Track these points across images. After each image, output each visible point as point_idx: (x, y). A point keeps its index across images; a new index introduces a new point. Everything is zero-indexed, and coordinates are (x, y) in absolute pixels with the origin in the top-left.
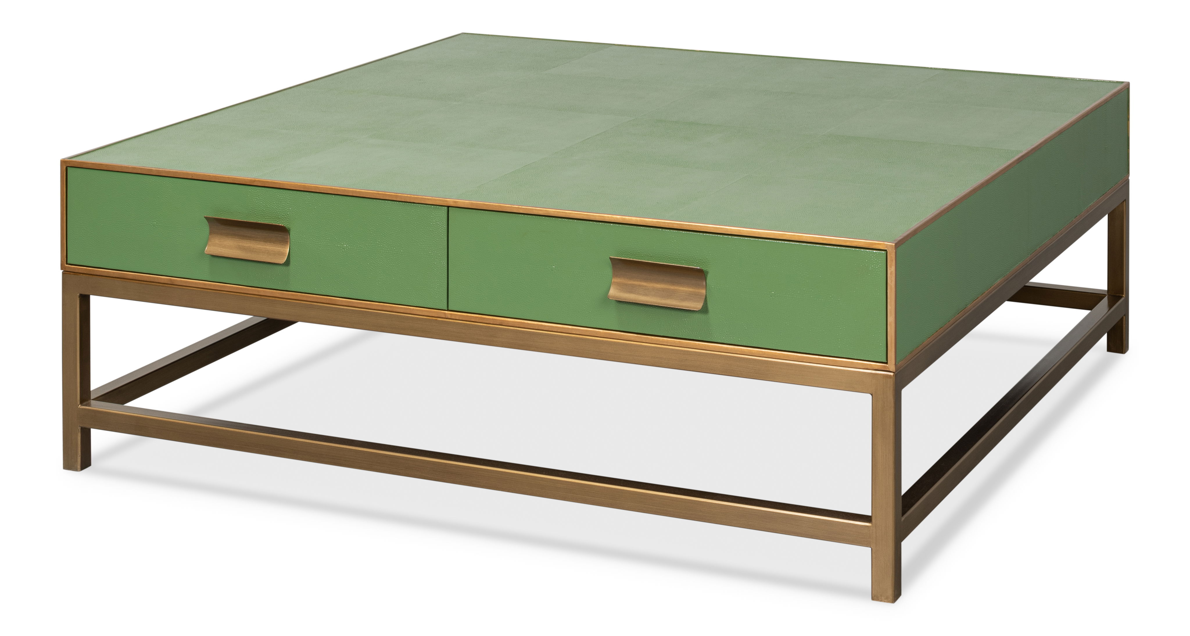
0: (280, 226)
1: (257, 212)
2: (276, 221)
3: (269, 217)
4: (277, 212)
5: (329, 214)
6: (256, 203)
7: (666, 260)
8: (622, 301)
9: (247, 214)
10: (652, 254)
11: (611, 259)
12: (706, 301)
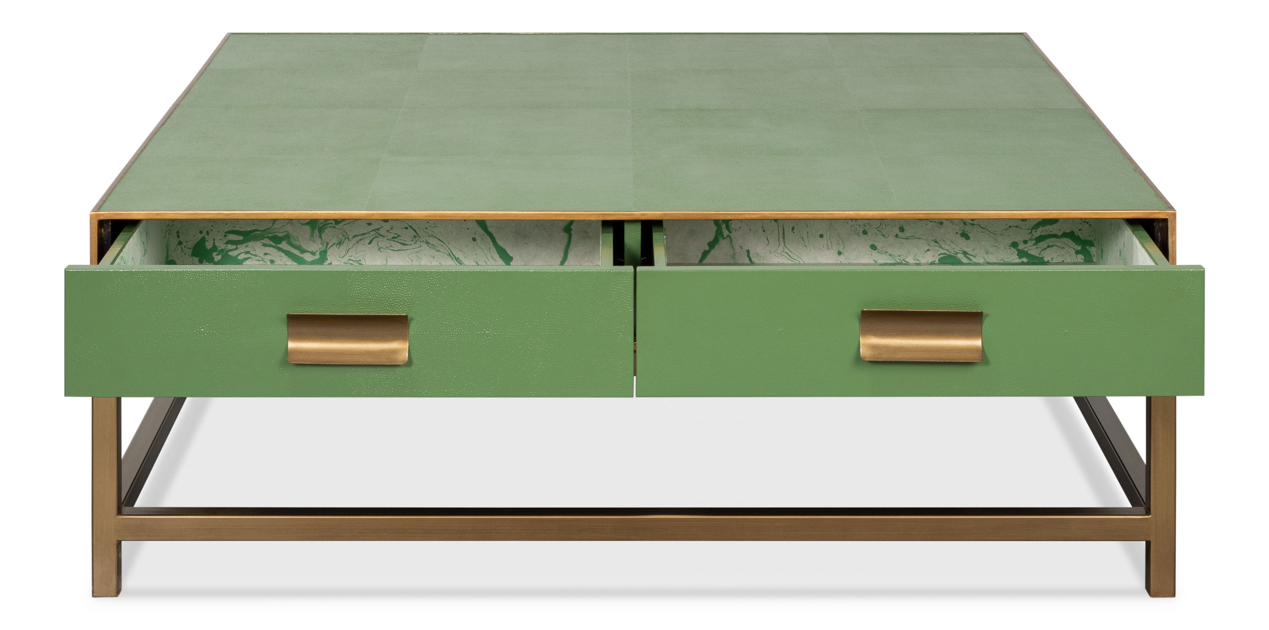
7: (930, 306)
8: (878, 361)
9: (344, 306)
10: (911, 301)
11: (863, 312)
12: (984, 349)
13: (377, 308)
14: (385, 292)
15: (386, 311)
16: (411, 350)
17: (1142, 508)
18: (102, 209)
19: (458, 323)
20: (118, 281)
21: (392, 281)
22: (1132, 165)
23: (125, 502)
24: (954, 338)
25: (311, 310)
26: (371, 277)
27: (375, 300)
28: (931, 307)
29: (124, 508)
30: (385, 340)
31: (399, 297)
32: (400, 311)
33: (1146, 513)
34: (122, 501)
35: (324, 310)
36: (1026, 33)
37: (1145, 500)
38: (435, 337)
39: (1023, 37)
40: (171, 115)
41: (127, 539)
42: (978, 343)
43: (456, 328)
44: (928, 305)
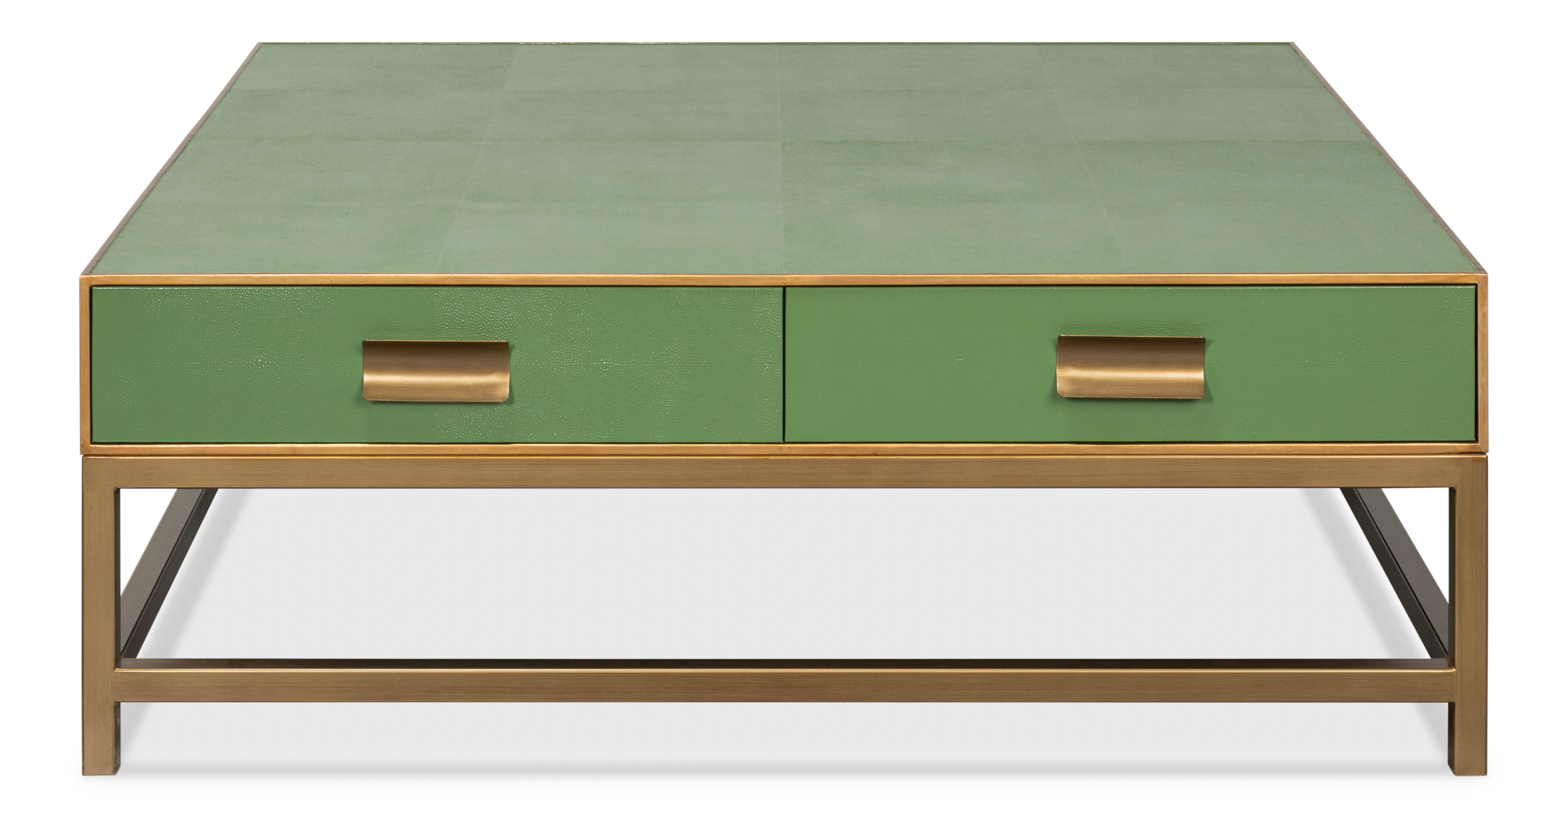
2: (484, 336)
4: (486, 323)
7: (1142, 331)
8: (1078, 398)
9: (431, 331)
10: (1119, 325)
11: (1060, 338)
12: (1207, 384)
13: (472, 334)
14: (481, 314)
15: (482, 337)
16: (513, 384)
17: (1444, 659)
18: (95, 271)
19: (569, 352)
20: (157, 301)
21: (490, 301)
22: (1431, 214)
23: (125, 652)
24: (1171, 370)
25: (392, 336)
26: (464, 297)
27: (470, 324)
28: (1143, 333)
29: (123, 659)
30: (482, 373)
31: (498, 321)
32: (500, 337)
33: (1449, 666)
34: (121, 651)
35: (407, 336)
36: (1293, 43)
37: (1447, 650)
38: (541, 369)
39: (1290, 47)
40: (184, 149)
41: (128, 700)
42: (1199, 375)
43: (567, 358)
44: (1139, 330)
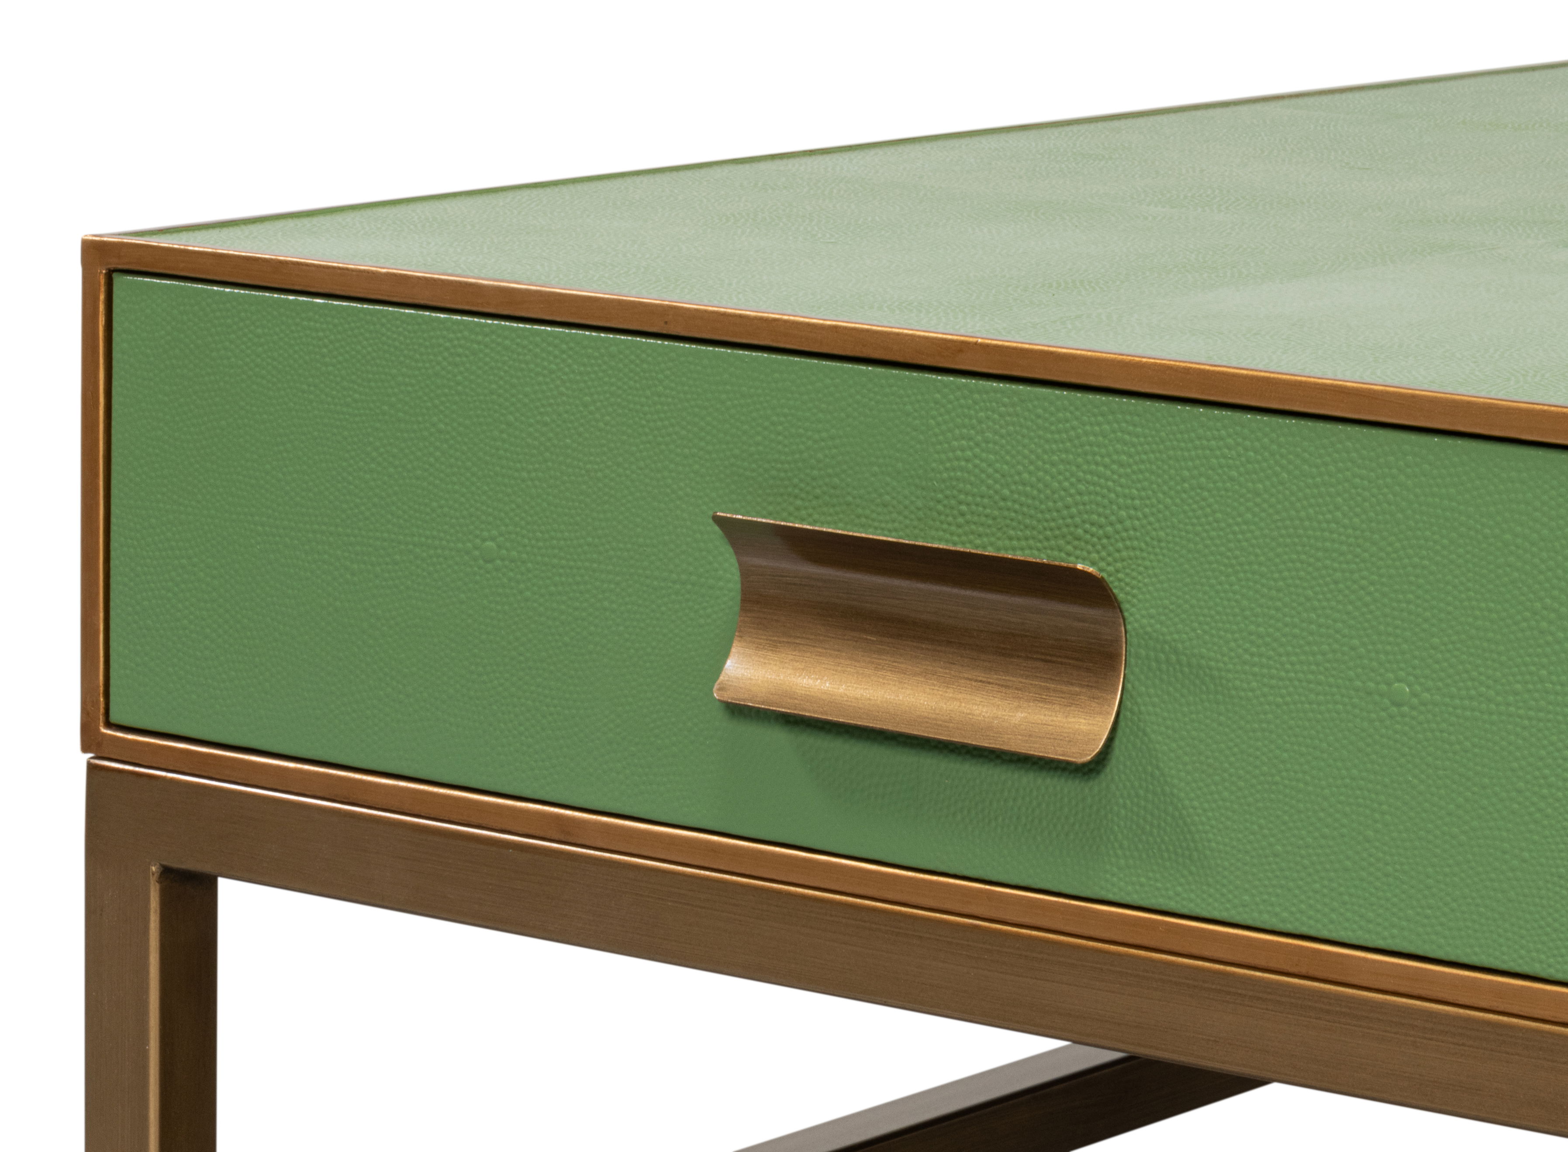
0: (1076, 570)
1: (968, 504)
2: (1060, 550)
3: (1028, 533)
4: (1068, 507)
5: (1328, 522)
6: (967, 460)
